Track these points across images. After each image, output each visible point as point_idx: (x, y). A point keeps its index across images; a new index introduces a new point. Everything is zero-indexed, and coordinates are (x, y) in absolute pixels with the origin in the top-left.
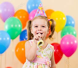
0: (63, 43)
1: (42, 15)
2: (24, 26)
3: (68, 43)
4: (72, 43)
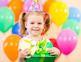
0: (60, 39)
1: (38, 9)
2: (17, 19)
3: (65, 39)
4: (70, 39)
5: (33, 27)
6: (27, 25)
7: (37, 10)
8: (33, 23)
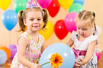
5: (33, 24)
6: (25, 22)
7: (35, 6)
8: (32, 20)
